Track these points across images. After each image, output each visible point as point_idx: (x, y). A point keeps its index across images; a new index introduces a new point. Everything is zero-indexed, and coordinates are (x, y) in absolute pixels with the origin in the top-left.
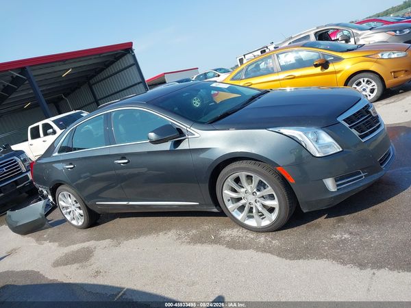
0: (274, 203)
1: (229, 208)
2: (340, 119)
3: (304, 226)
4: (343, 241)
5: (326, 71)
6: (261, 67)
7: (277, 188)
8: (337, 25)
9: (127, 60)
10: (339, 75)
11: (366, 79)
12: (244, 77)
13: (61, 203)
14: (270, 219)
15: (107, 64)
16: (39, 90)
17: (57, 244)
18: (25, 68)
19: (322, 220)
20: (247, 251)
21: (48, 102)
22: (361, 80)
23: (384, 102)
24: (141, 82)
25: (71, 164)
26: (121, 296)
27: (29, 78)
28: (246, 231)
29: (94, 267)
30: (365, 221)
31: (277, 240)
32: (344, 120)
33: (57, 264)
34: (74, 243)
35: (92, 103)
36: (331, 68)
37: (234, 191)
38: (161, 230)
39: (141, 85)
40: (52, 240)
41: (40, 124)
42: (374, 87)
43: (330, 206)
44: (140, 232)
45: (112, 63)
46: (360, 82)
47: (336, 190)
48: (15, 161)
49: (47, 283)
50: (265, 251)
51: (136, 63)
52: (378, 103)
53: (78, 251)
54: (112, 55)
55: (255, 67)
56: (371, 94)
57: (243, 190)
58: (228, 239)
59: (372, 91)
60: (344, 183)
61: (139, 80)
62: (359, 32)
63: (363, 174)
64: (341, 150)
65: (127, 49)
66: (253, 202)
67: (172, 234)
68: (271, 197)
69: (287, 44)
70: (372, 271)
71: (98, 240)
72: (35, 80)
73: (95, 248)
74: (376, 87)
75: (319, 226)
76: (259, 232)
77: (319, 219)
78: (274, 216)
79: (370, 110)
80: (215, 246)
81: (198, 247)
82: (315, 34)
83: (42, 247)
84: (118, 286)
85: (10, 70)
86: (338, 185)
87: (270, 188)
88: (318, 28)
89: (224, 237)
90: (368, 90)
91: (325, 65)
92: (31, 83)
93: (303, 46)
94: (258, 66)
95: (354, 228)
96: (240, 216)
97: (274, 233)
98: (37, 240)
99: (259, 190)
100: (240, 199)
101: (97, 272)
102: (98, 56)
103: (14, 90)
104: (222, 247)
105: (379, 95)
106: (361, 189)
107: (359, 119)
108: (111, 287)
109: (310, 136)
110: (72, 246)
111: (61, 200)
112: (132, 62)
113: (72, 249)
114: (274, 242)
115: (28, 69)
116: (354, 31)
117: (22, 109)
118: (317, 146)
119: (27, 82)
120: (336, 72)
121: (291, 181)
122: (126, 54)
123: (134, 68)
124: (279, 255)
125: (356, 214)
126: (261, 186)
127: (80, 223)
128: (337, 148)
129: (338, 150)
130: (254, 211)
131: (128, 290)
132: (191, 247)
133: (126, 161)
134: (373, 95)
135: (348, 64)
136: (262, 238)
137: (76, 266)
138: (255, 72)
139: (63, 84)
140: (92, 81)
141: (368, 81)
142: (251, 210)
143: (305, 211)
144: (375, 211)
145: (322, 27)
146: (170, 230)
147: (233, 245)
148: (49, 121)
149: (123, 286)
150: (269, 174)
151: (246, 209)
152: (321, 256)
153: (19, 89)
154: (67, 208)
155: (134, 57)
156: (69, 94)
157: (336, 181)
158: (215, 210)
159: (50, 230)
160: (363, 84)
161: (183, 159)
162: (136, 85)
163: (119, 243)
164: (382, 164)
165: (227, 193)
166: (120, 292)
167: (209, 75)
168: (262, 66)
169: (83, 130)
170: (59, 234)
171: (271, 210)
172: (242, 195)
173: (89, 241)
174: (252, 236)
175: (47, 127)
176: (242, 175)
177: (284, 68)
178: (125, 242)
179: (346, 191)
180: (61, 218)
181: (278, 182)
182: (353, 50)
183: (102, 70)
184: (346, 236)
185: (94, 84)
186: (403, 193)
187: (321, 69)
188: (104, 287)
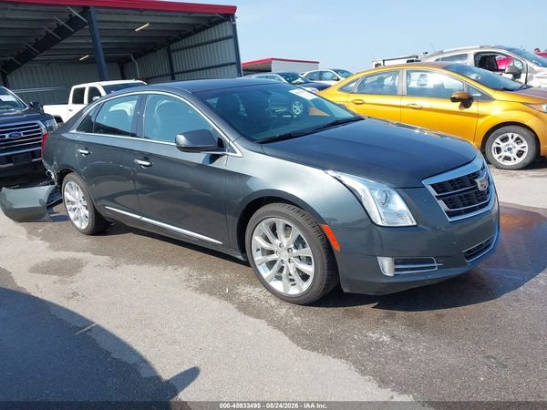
0: (309, 269)
1: (255, 259)
2: (427, 183)
3: (342, 309)
4: (378, 344)
5: (466, 110)
6: (385, 83)
7: (316, 251)
8: (509, 50)
9: (224, 29)
10: (481, 120)
11: (516, 136)
12: (356, 91)
13: (67, 195)
14: (300, 288)
15: (198, 29)
16: (100, 41)
17: (48, 244)
18: (88, 7)
19: (368, 308)
20: (258, 321)
21: (108, 60)
22: (510, 135)
23: (530, 173)
24: (234, 63)
25: (86, 149)
26: (86, 332)
27: (90, 23)
28: (269, 294)
29: (74, 286)
30: (418, 326)
31: (299, 317)
32: (432, 186)
33: (36, 269)
34: (67, 249)
35: (166, 75)
36: (474, 108)
37: (267, 239)
38: (172, 264)
39: (234, 67)
40: (45, 237)
41: (87, 86)
42: (523, 149)
43: (380, 294)
44: (147, 259)
45: (204, 28)
46: (507, 138)
47: (391, 275)
48: (38, 127)
49: (13, 289)
50: (278, 327)
51: (234, 37)
52: (523, 171)
53: (65, 261)
54: (206, 17)
55: (377, 81)
56: (517, 158)
57: (277, 242)
58: (244, 298)
59: (520, 154)
60: (406, 269)
61: (233, 60)
62: (536, 68)
63: (436, 264)
64: (415, 224)
65: (228, 14)
66: (286, 260)
67: (182, 272)
68: (308, 260)
69: (432, 60)
70: (392, 394)
71: (96, 254)
72: (97, 26)
73: (87, 263)
74: (526, 150)
75: (359, 315)
76: (285, 300)
77: (365, 307)
78: (305, 286)
79: (477, 181)
80: (224, 303)
81: (205, 298)
82: (476, 55)
83: (30, 242)
84: (89, 317)
85: (70, 6)
86: (396, 270)
87: (308, 248)
88: (482, 47)
89: (241, 295)
90: (515, 151)
91: (466, 101)
92: (92, 29)
93: (446, 68)
94: (381, 80)
95: (401, 330)
96: (266, 273)
97: (301, 307)
98: (29, 233)
99: (296, 247)
100: (272, 252)
101: (74, 293)
102: (186, 15)
103: (69, 34)
104: (231, 306)
105: (527, 162)
106: (428, 283)
107: (455, 189)
108: (80, 316)
109: (376, 194)
110: (63, 252)
111: (67, 191)
112: (230, 33)
113: (61, 256)
114: (295, 318)
115: (92, 10)
116: (530, 64)
117: (76, 61)
118: (381, 211)
119: (87, 27)
120: (478, 116)
121: (336, 247)
122: (224, 21)
123: (231, 42)
124: (292, 338)
125: (414, 313)
126: (299, 243)
127: (84, 227)
128: (409, 221)
129: (410, 224)
130: (284, 272)
131: (97, 326)
132: (196, 295)
133: (148, 164)
134: (519, 160)
135: (498, 108)
136: (284, 310)
137: (55, 278)
138: (375, 87)
139: (135, 41)
140: (173, 46)
141: (518, 139)
142: (281, 270)
143: (345, 291)
144: (439, 316)
145: (489, 47)
146: (183, 266)
147: (246, 308)
148: (99, 85)
149: (94, 320)
150: (312, 231)
151: (276, 267)
152: (341, 355)
153: (76, 34)
154: (73, 203)
155: (234, 27)
156: (140, 56)
157: (396, 263)
158: (240, 257)
159: (49, 225)
160: (511, 141)
161: (215, 180)
162: (227, 65)
163: (117, 265)
164: (467, 258)
165: (258, 241)
166: (86, 326)
167: (327, 75)
168: (388, 81)
169: (112, 109)
170: (56, 232)
171: (305, 277)
172: (275, 248)
173: (85, 252)
174: (274, 304)
175: (94, 92)
176: (280, 223)
177: (412, 93)
178: (125, 266)
179: (405, 280)
180: (64, 213)
181: (320, 243)
182: (512, 90)
183: (190, 34)
184: (386, 338)
185: (174, 51)
186: (487, 303)
187: (460, 107)
188: (73, 314)
